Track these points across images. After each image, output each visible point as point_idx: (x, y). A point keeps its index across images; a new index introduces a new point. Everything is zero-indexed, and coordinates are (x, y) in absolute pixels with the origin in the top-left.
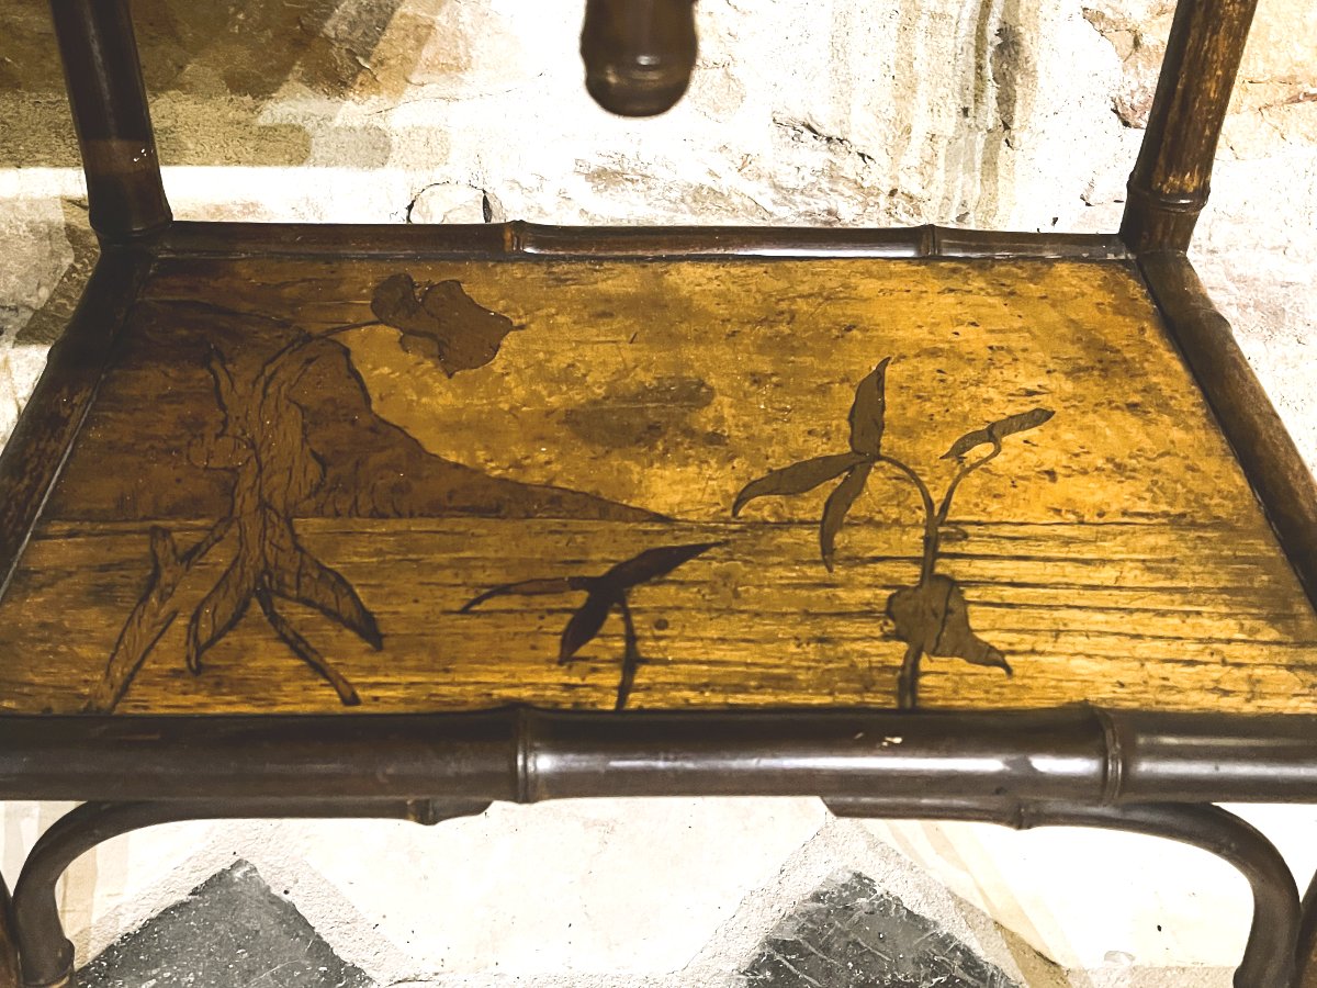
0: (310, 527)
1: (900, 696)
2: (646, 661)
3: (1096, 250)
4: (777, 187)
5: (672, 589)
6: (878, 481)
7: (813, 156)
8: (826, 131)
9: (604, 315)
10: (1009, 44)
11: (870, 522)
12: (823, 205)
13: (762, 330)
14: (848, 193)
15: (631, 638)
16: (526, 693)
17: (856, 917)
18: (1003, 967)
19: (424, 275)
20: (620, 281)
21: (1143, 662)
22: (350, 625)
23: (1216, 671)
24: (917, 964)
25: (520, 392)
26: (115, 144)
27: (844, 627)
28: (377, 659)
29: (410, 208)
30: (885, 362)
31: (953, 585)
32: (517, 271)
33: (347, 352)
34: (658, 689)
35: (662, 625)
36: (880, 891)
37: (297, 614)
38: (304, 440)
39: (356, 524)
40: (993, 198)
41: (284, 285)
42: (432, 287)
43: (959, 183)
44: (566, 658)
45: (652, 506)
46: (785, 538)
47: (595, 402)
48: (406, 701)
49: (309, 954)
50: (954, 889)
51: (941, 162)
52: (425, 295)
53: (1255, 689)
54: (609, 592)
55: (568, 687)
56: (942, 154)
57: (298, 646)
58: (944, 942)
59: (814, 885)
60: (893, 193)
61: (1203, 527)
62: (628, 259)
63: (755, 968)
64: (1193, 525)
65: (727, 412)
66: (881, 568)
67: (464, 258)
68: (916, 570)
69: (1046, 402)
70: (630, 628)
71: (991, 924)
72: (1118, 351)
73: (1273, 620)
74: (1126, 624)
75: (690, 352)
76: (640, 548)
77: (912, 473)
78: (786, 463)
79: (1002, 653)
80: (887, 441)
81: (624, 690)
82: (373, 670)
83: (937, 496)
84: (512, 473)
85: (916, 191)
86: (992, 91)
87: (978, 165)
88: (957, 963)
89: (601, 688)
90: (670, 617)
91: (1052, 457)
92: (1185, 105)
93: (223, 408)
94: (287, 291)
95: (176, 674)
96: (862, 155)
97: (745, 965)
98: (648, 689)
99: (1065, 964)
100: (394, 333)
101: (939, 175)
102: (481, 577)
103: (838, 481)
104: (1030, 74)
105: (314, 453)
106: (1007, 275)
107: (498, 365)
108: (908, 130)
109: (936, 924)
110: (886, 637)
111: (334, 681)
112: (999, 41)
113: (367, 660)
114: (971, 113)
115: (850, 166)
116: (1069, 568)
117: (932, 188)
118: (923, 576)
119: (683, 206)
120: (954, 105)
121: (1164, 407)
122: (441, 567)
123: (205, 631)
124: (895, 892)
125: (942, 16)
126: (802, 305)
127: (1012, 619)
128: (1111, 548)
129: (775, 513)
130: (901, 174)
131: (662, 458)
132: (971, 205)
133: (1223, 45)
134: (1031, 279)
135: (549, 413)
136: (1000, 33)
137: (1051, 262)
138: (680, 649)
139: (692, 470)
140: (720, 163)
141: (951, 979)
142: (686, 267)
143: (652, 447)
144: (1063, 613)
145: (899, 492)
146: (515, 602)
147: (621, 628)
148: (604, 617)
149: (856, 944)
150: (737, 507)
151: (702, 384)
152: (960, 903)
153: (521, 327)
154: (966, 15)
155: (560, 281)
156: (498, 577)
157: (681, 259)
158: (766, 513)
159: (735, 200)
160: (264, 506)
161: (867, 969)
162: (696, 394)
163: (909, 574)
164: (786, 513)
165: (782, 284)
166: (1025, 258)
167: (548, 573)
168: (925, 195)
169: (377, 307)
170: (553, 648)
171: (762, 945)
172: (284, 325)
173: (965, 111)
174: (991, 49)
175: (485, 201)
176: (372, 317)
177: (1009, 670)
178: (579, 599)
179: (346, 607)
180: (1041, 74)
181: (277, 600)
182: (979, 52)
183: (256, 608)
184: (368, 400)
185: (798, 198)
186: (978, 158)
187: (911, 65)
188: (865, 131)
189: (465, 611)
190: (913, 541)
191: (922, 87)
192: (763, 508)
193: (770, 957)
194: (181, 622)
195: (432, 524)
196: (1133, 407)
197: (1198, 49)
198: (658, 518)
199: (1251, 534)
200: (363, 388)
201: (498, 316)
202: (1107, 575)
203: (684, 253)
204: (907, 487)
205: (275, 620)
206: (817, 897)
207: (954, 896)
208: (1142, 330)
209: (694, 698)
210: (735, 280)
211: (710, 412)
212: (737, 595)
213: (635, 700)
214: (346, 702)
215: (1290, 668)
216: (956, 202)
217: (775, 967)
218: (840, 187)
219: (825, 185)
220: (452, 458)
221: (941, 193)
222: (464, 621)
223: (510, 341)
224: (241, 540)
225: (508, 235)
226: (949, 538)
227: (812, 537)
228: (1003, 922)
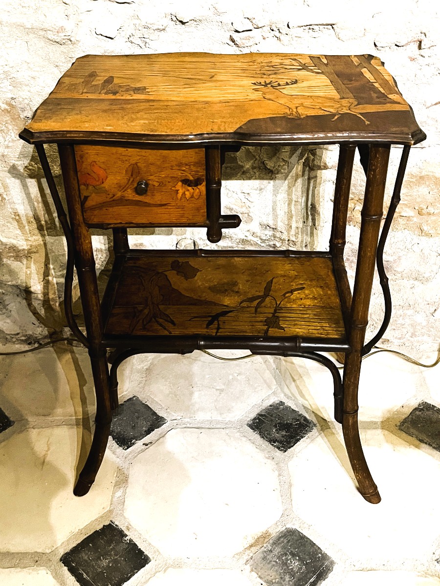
0: (161, 307)
1: (265, 334)
2: (221, 328)
3: (323, 255)
4: (261, 239)
5: (226, 317)
6: (268, 299)
7: (269, 233)
8: (272, 227)
9: (218, 268)
10: (313, 207)
11: (265, 307)
12: (272, 243)
13: (250, 272)
14: (278, 240)
15: (219, 325)
16: (200, 333)
17: (279, 410)
18: (313, 421)
19: (181, 260)
20: (222, 261)
21: (309, 329)
22: (169, 322)
23: (322, 331)
24: (293, 419)
25: (200, 283)
26: (120, 235)
27: (257, 324)
28: (174, 327)
29: (177, 244)
30: (273, 279)
31: (278, 317)
32: (200, 259)
33: (166, 276)
34: (222, 332)
35: (224, 323)
36: (286, 405)
37: (161, 320)
38: (159, 292)
39: (170, 306)
40: (314, 241)
41: (153, 262)
42: (183, 262)
43: (305, 238)
44: (207, 327)
45: (224, 304)
46: (248, 309)
47: (215, 285)
48: (180, 333)
49: (152, 415)
50: (304, 404)
51: (300, 233)
52: (182, 265)
53: (328, 334)
54: (215, 318)
55: (207, 332)
56: (300, 231)
57: (161, 325)
58: (300, 415)
59: (271, 403)
60: (289, 240)
61: (328, 308)
62: (224, 257)
63: (255, 419)
64: (326, 308)
65: (241, 287)
66: (265, 314)
67: (190, 257)
68: (272, 315)
69: (304, 286)
70: (218, 323)
71: (311, 412)
72: (322, 276)
73: (335, 324)
74: (308, 324)
75: (234, 276)
76: (221, 311)
77: (274, 299)
78: (251, 296)
79: (284, 328)
80: (271, 293)
81: (217, 333)
82: (174, 329)
83: (278, 303)
84: (198, 298)
85: (294, 240)
86: (310, 217)
87: (309, 234)
88: (302, 419)
89: (213, 332)
90: (226, 322)
91: (303, 296)
92: (336, 226)
93: (144, 286)
94: (154, 264)
95: (141, 329)
96: (281, 232)
97: (253, 418)
98: (221, 332)
99: (328, 420)
100: (175, 272)
101: (300, 236)
102: (192, 315)
103: (260, 300)
104: (319, 214)
105: (161, 294)
106: (303, 260)
107: (196, 278)
108: (291, 227)
109: (298, 412)
110: (264, 325)
111: (168, 330)
112: (311, 206)
113: (173, 327)
114: (306, 222)
115: (278, 235)
116: (300, 315)
117: (298, 239)
118: (273, 316)
119: (240, 244)
120: (301, 221)
121: (327, 287)
122: (185, 313)
123: (145, 323)
124: (289, 405)
125: (297, 202)
126: (259, 266)
127: (287, 323)
128: (309, 312)
129: (247, 305)
130: (290, 236)
131: (227, 295)
132: (308, 243)
133: (341, 215)
134: (308, 261)
135: (206, 287)
136: (311, 205)
137: (313, 257)
138: (227, 327)
139: (232, 298)
140: (248, 234)
141: (300, 422)
142: (236, 259)
143: (225, 293)
144: (297, 322)
145: (271, 302)
146: (198, 319)
147: (217, 323)
148: (214, 321)
149: (279, 415)
150: (240, 304)
151: (236, 282)
152: (305, 408)
153: (201, 271)
154: (303, 201)
155: (209, 261)
156: (196, 315)
157: (235, 257)
158: (245, 305)
159: (252, 242)
160: (153, 303)
161: (281, 420)
162: (235, 284)
163: (270, 315)
164: (249, 305)
165: (256, 262)
166: (308, 257)
167: (204, 315)
168: (297, 241)
169: (172, 267)
170: (205, 326)
171: (257, 415)
172: (154, 270)
173: (304, 222)
174: (309, 209)
175: (194, 242)
176: (171, 269)
177: (284, 330)
178: (210, 319)
179: (169, 319)
180: (321, 213)
181: (157, 319)
182: (307, 209)
183: (153, 319)
184: (171, 285)
185: (266, 241)
186: (309, 232)
187: (291, 212)
188: (281, 226)
189: (189, 320)
190: (272, 310)
191: (294, 217)
192: (244, 304)
193: (258, 417)
194: (141, 321)
195: (184, 307)
196: (321, 287)
197: (337, 216)
198: (225, 306)
199: (337, 309)
200: (170, 283)
201: (196, 269)
202: (306, 316)
203: (235, 255)
204: (273, 301)
205: (157, 322)
206: (271, 406)
207: (304, 406)
208: (328, 272)
209: (229, 334)
210: (246, 261)
211: (237, 287)
212: (238, 318)
213: (218, 334)
214: (170, 333)
215: (335, 331)
216: (304, 242)
217: (259, 419)
218: (276, 239)
219: (273, 239)
220: (187, 295)
221: (300, 240)
222: (189, 322)
223: (198, 274)
224: (150, 309)
225: (199, 252)
226: (279, 310)
227: (254, 309)
228: (314, 411)
